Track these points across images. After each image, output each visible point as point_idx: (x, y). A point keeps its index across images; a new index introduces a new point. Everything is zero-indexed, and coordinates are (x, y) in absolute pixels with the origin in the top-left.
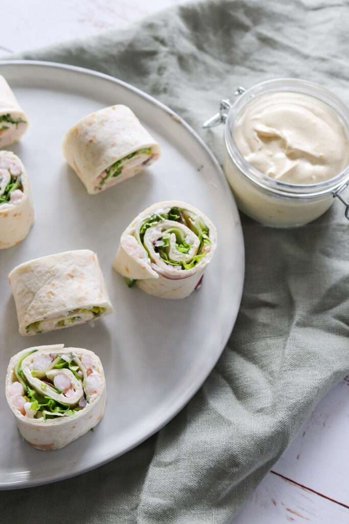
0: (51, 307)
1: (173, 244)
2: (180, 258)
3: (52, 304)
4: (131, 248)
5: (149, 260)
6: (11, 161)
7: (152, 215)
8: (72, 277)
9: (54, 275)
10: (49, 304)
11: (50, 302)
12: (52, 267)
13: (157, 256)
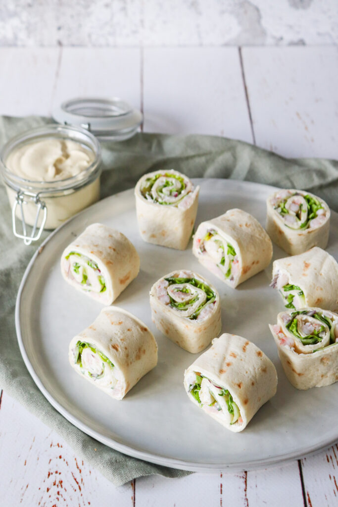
0: (255, 223)
1: (170, 188)
2: (178, 183)
4: (188, 203)
6: (158, 289)
7: (155, 203)
11: (253, 224)
12: (230, 229)
13: (185, 191)
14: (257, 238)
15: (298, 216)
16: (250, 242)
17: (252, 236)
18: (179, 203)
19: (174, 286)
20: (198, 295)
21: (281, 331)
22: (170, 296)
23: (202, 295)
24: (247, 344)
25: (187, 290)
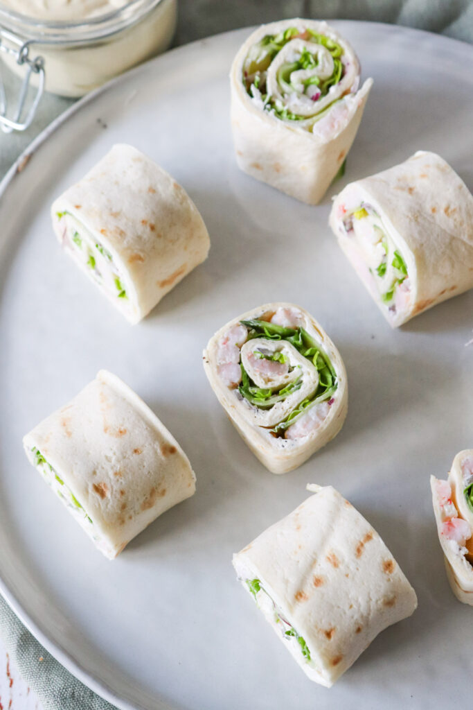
0: (467, 205)
1: (309, 73)
2: (328, 61)
3: (464, 206)
4: (336, 125)
5: (347, 98)
6: (221, 346)
7: (266, 111)
8: (411, 189)
9: (419, 211)
10: (463, 210)
11: (460, 209)
12: (408, 217)
13: (337, 90)
14: (464, 243)
16: (443, 253)
17: (453, 238)
18: (318, 120)
19: (258, 344)
20: (302, 375)
21: (452, 500)
22: (243, 368)
23: (310, 378)
24: (369, 537)
25: (281, 357)
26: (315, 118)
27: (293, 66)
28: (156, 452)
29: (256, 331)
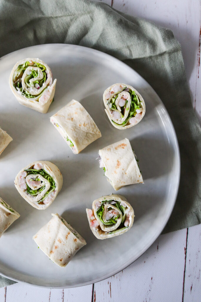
0: (90, 122)
1: (35, 79)
2: (41, 73)
3: (89, 122)
4: (46, 98)
5: (48, 87)
7: (23, 95)
8: (72, 119)
9: (75, 127)
10: (89, 124)
11: (88, 123)
12: (72, 130)
13: (45, 84)
14: (91, 134)
15: (123, 112)
16: (84, 139)
17: (87, 133)
18: (40, 97)
19: (31, 176)
20: (45, 184)
21: (93, 215)
22: (27, 185)
23: (47, 184)
24: (69, 233)
25: (38, 179)
26: (39, 96)
27: (30, 76)
28: (5, 216)
29: (30, 172)
